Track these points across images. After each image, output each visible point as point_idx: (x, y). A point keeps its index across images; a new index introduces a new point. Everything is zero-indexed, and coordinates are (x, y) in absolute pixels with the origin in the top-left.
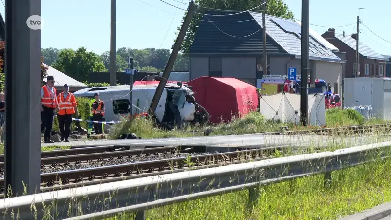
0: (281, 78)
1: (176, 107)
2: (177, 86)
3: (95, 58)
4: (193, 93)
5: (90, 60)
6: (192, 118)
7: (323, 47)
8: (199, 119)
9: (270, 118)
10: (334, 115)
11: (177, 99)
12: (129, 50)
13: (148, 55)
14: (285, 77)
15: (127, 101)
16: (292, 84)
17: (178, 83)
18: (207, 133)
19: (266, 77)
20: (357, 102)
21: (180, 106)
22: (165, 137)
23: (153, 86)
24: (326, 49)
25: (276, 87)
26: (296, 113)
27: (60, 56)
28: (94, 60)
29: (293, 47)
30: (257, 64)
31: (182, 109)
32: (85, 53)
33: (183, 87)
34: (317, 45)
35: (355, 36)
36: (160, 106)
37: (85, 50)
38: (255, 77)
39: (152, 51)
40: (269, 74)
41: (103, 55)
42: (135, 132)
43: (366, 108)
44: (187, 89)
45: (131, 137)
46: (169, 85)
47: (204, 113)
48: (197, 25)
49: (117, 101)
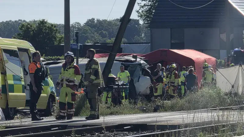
2: (133, 59)
3: (57, 30)
4: (148, 66)
5: (52, 32)
6: (148, 92)
12: (98, 21)
17: (133, 56)
21: (135, 80)
27: (21, 29)
28: (56, 33)
30: (220, 34)
31: (137, 83)
33: (138, 59)
37: (46, 22)
44: (142, 62)
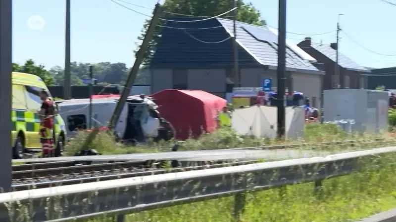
0: (254, 91)
1: (138, 123)
2: (140, 99)
4: (157, 106)
6: (156, 134)
7: (299, 57)
8: (164, 135)
9: (244, 133)
10: (314, 130)
11: (140, 113)
12: (81, 64)
13: (102, 69)
14: (258, 89)
15: (83, 116)
16: (266, 97)
17: (141, 96)
18: (175, 149)
19: (237, 90)
20: (339, 117)
21: (143, 121)
22: (129, 153)
23: (113, 99)
24: (303, 59)
25: (248, 100)
26: (272, 127)
28: (44, 74)
29: (266, 57)
30: (226, 77)
31: (145, 124)
32: (33, 67)
33: (146, 100)
34: (293, 55)
35: (334, 46)
36: (121, 122)
37: (33, 63)
38: (224, 90)
39: (107, 65)
40: (240, 86)
41: (52, 71)
42: (94, 148)
43: (349, 123)
44: (150, 102)
45: (90, 153)
46: (131, 98)
47: (170, 129)
48: (160, 34)
49: (72, 116)
